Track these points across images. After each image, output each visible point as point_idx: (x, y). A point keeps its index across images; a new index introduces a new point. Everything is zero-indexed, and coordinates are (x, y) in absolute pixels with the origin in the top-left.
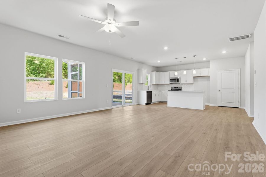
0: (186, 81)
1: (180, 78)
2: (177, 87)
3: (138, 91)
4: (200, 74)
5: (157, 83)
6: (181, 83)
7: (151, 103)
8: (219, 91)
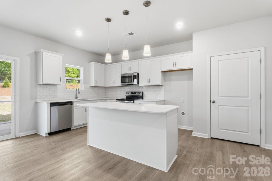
0: (149, 81)
1: (138, 74)
2: (135, 93)
3: (36, 102)
4: (175, 64)
5: (98, 85)
6: (140, 84)
7: (72, 129)
8: (214, 102)
